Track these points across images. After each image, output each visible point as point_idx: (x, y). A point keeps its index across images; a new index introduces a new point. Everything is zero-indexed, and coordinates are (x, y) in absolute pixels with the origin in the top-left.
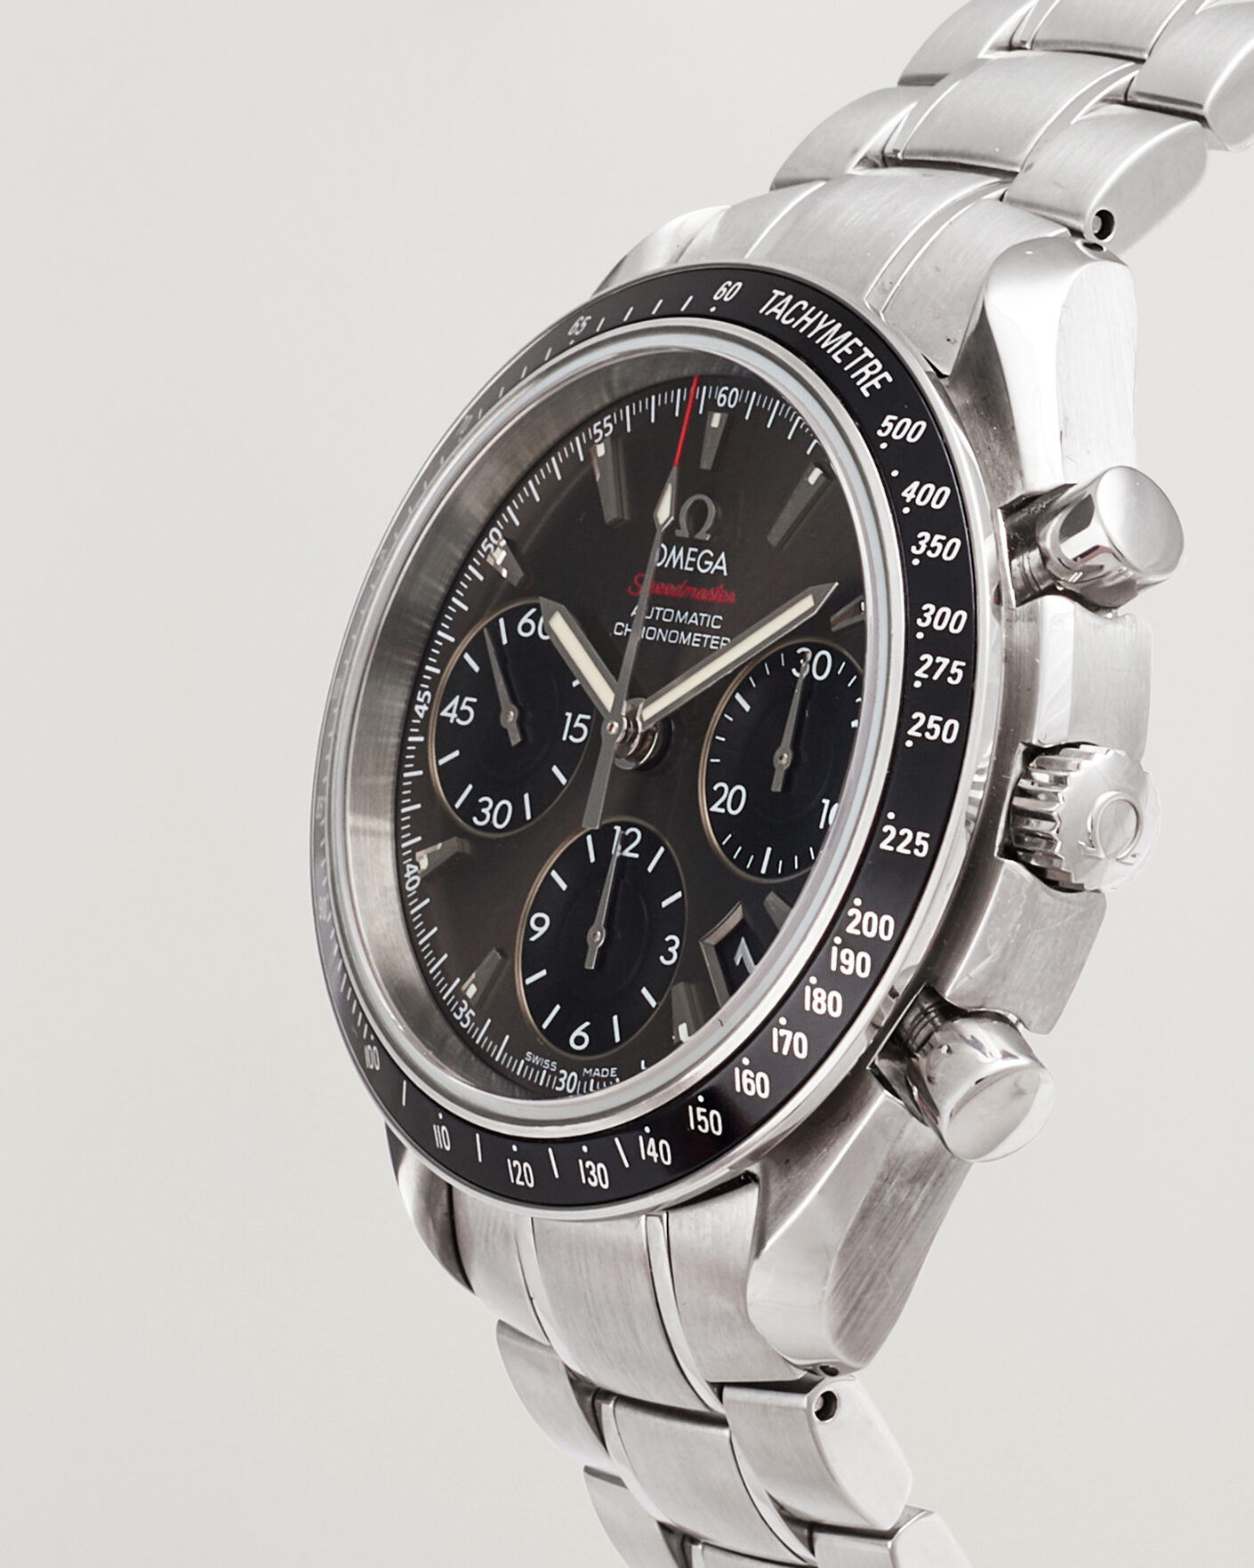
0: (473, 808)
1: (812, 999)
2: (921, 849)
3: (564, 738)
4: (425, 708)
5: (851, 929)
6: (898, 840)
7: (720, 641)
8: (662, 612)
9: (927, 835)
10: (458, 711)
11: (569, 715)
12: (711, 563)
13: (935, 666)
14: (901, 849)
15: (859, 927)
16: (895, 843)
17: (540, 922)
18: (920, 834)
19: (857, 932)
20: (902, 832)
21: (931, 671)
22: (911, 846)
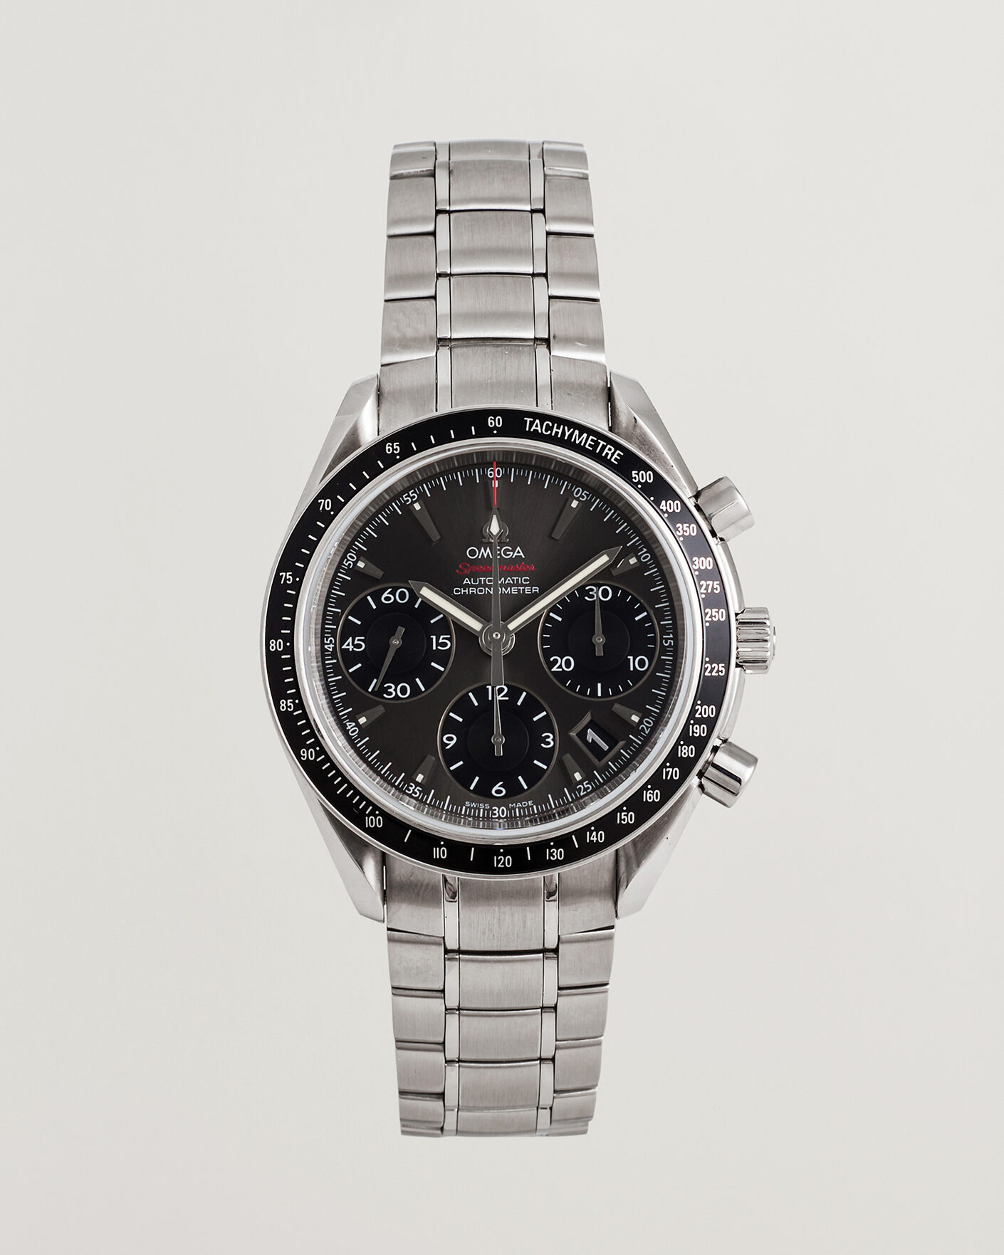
0: (381, 691)
1: (682, 751)
2: (722, 671)
3: (434, 648)
4: (332, 646)
5: (697, 716)
6: (712, 669)
7: (531, 589)
8: (485, 580)
9: (723, 665)
10: (353, 644)
11: (434, 637)
12: (512, 553)
13: (708, 586)
14: (714, 674)
15: (701, 714)
16: (711, 672)
17: (450, 739)
18: (721, 665)
19: (700, 716)
20: (713, 666)
21: (706, 589)
22: (718, 672)
